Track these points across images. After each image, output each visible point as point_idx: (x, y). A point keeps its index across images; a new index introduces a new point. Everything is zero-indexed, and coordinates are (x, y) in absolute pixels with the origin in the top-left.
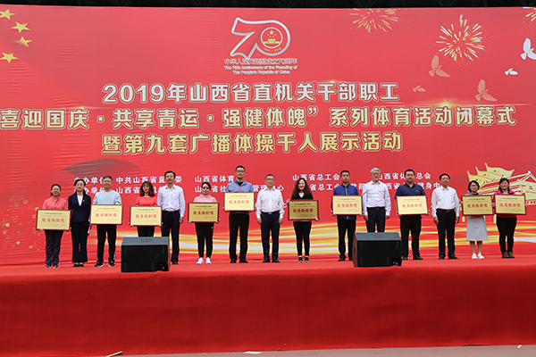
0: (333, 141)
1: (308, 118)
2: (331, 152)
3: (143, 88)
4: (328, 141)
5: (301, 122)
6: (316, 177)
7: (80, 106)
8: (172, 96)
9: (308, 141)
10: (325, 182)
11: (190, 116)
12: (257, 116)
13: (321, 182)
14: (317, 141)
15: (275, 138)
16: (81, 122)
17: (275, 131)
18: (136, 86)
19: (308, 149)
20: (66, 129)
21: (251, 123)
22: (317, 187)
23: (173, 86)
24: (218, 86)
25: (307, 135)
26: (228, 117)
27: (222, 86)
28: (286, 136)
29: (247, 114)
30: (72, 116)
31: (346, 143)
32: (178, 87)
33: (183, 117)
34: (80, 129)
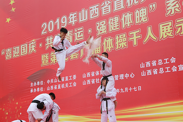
0: (169, 28)
1: (149, 15)
2: (168, 39)
3: (58, 20)
4: (165, 30)
5: (144, 19)
6: (157, 63)
7: (32, 39)
8: (71, 22)
9: (150, 33)
10: (164, 66)
11: (79, 33)
12: (116, 22)
13: (161, 66)
14: (156, 32)
15: (128, 36)
16: (33, 49)
17: (127, 31)
18: (55, 21)
19: (150, 40)
20: (28, 55)
21: (113, 29)
22: (158, 71)
23: (71, 15)
24: (93, 7)
25: (149, 28)
26: (99, 28)
27: (95, 7)
28: (134, 33)
29: (110, 23)
30: (30, 46)
31: (180, 29)
32: (73, 15)
33: (76, 34)
34: (33, 53)
